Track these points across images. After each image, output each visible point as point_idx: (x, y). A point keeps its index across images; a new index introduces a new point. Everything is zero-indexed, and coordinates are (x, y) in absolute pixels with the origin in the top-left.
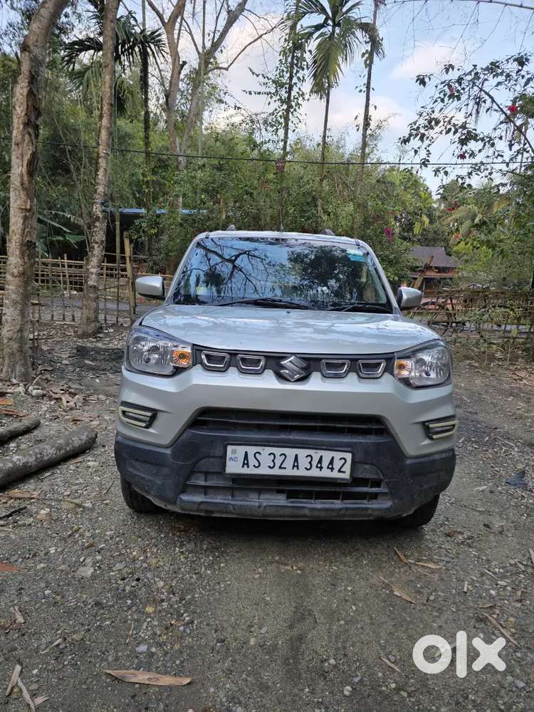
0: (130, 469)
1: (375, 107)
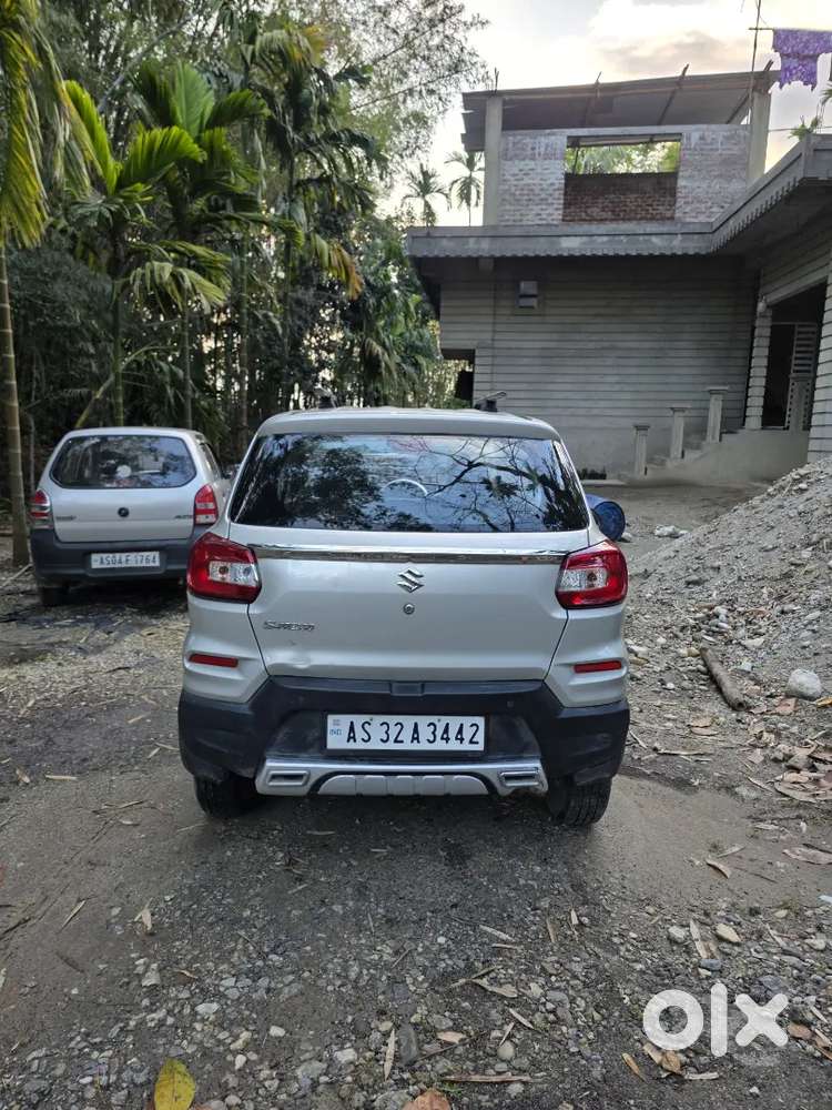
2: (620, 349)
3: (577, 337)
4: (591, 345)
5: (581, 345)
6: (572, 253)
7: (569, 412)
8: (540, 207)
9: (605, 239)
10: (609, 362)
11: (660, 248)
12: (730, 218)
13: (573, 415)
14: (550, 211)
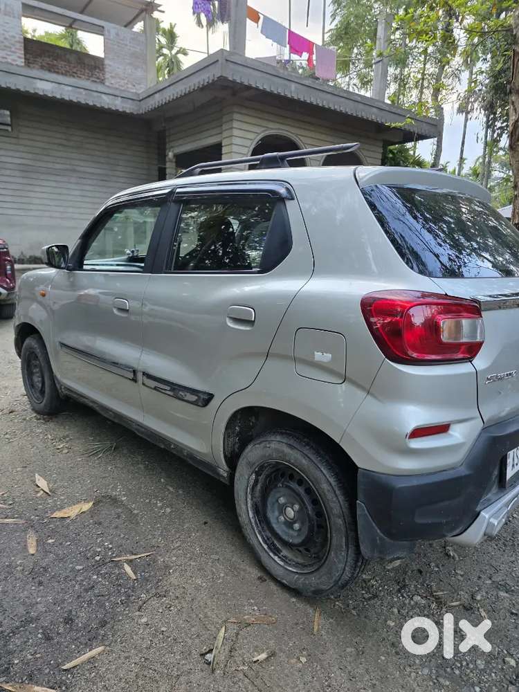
2: (79, 171)
3: (46, 158)
4: (58, 166)
5: (50, 165)
6: (46, 93)
7: (47, 214)
8: (6, 52)
9: (70, 88)
10: (73, 180)
11: (108, 104)
12: (156, 93)
13: (51, 217)
14: (14, 57)
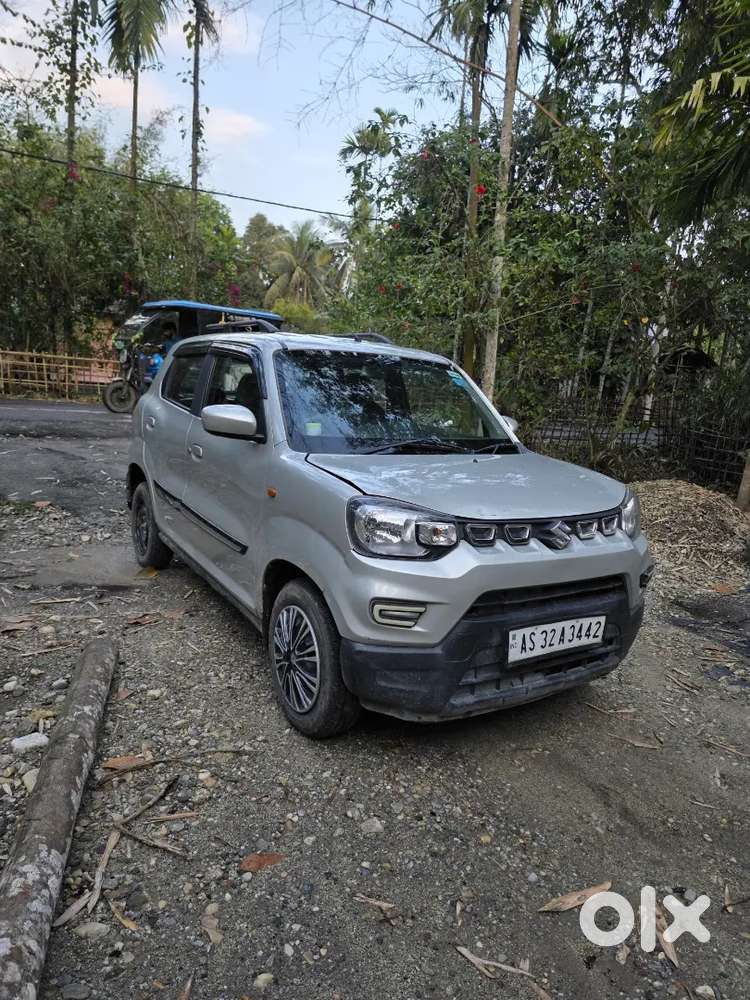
0: (383, 684)
1: (207, 110)
